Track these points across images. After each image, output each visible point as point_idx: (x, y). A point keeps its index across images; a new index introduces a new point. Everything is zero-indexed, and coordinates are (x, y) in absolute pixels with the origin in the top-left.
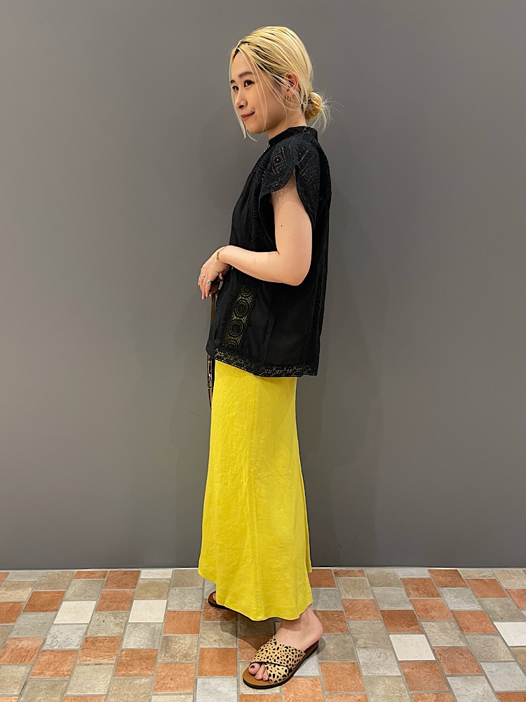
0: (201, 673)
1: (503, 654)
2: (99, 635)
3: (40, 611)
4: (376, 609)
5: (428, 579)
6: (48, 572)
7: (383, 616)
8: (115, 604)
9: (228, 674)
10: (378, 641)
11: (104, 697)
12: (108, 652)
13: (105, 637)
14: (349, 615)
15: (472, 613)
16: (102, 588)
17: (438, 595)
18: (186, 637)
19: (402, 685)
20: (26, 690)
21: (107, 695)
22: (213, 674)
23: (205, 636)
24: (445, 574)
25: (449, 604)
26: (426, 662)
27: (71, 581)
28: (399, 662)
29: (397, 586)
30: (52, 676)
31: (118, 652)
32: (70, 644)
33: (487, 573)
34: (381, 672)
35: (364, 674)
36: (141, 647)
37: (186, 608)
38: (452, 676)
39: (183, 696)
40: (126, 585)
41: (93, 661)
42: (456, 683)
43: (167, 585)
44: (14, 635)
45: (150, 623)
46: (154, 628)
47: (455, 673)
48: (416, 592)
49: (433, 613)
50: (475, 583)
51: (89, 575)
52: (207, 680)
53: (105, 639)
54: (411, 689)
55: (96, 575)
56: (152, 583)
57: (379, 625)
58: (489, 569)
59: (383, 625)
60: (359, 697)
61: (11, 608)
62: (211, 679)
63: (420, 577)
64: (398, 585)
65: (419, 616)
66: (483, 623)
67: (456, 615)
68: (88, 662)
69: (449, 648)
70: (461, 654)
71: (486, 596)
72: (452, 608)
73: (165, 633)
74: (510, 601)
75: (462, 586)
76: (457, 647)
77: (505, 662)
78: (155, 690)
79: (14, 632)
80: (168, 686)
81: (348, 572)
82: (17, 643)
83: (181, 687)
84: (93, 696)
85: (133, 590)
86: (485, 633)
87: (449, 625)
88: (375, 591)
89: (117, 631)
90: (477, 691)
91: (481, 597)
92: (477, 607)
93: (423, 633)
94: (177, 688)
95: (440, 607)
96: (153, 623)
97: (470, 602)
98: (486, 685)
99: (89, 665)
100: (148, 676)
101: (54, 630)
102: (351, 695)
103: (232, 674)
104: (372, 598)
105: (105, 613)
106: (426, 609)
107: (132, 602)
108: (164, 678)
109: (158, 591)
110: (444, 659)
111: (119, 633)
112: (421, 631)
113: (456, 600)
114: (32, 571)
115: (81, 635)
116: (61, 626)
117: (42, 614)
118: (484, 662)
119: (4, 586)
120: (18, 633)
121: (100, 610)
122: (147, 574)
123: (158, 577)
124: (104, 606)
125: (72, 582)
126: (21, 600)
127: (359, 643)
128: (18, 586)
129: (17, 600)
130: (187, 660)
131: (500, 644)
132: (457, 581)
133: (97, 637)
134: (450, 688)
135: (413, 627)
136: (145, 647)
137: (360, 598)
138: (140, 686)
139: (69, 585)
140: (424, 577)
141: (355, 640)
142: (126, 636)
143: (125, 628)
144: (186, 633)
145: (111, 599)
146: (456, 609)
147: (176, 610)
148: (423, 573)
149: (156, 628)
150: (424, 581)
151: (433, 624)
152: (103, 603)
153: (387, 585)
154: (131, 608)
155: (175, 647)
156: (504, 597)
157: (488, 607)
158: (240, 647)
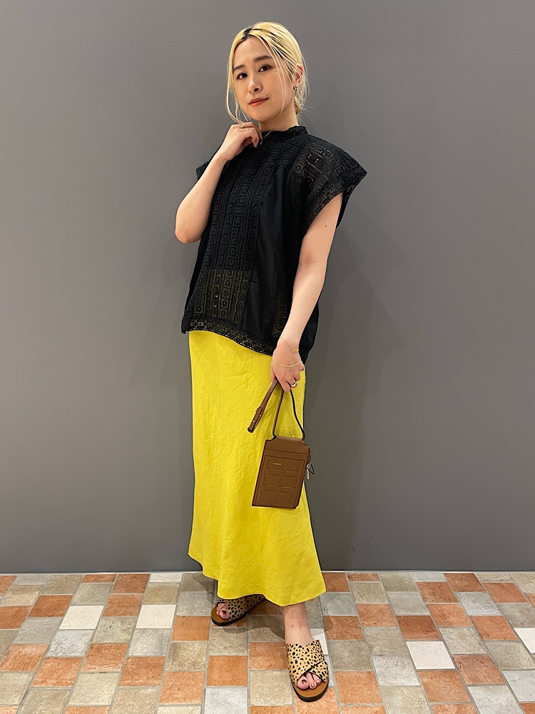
0: (209, 683)
1: (525, 661)
2: (105, 641)
3: (46, 616)
4: (392, 614)
5: (444, 583)
6: (56, 576)
7: (399, 622)
8: (123, 609)
9: (238, 684)
10: (395, 649)
11: (108, 707)
12: (114, 659)
13: (112, 644)
14: (364, 620)
15: (491, 618)
16: (110, 592)
17: (456, 600)
18: (194, 644)
19: (421, 696)
20: (27, 699)
21: (111, 706)
22: (223, 683)
23: (215, 643)
24: (461, 578)
25: (466, 609)
26: (445, 671)
27: (79, 585)
28: (417, 671)
29: (412, 590)
30: (55, 685)
31: (124, 660)
32: (75, 651)
33: (505, 577)
34: (399, 682)
35: (381, 683)
36: (148, 655)
37: (195, 613)
38: (473, 685)
39: (190, 708)
40: (135, 590)
41: (98, 669)
42: (477, 693)
43: (176, 590)
44: (18, 640)
45: (158, 629)
46: (162, 635)
47: (476, 682)
48: (432, 598)
49: (451, 619)
50: (493, 587)
51: (97, 579)
52: (216, 690)
53: (111, 645)
54: (431, 700)
55: (104, 579)
56: (161, 588)
57: (395, 631)
58: (507, 573)
59: (399, 631)
60: (377, 709)
61: (17, 612)
62: (220, 690)
63: (435, 581)
64: (414, 589)
65: (436, 622)
66: (502, 628)
67: (475, 622)
68: (92, 671)
69: (469, 655)
70: (482, 662)
71: (505, 601)
72: (470, 613)
73: (173, 639)
74: (530, 606)
75: (481, 591)
76: (479, 655)
77: (528, 670)
78: (161, 700)
79: (18, 638)
80: (176, 696)
81: (362, 575)
82: (20, 650)
83: (189, 698)
84: (96, 706)
85: (142, 594)
86: (505, 639)
87: (469, 631)
88: (390, 596)
89: (125, 636)
90: (499, 701)
91: (500, 602)
92: (496, 613)
93: (441, 640)
94: (185, 699)
95: (457, 613)
96: (161, 629)
97: (489, 607)
98: (510, 694)
99: (93, 673)
100: (154, 686)
101: (59, 635)
102: (367, 707)
103: (242, 684)
104: (387, 603)
105: (112, 618)
106: (444, 615)
107: (140, 606)
108: (170, 688)
109: (165, 595)
110: (465, 667)
111: (126, 640)
112: (439, 638)
113: (474, 605)
114: (40, 574)
115: (87, 641)
116: (66, 631)
117: (48, 619)
118: (506, 670)
119: (11, 590)
120: (21, 639)
121: (107, 616)
122: (156, 578)
123: (168, 581)
124: (112, 611)
125: (81, 586)
126: (27, 604)
127: (374, 650)
128: (24, 590)
129: (22, 605)
130: (195, 669)
131: (522, 651)
132: (474, 586)
133: (103, 644)
134: (471, 698)
135: (430, 634)
136: (152, 655)
137: (375, 603)
138: (146, 696)
139: (76, 589)
140: (440, 581)
141: (371, 648)
142: (132, 643)
143: (132, 635)
144: (195, 640)
145: (119, 603)
146: (475, 614)
147: (185, 615)
148: (438, 577)
149: (164, 635)
150: (440, 585)
151: (451, 630)
152: (111, 607)
153: (402, 589)
154: (139, 612)
155: (183, 654)
156: (524, 602)
157: (508, 612)
158: (250, 655)
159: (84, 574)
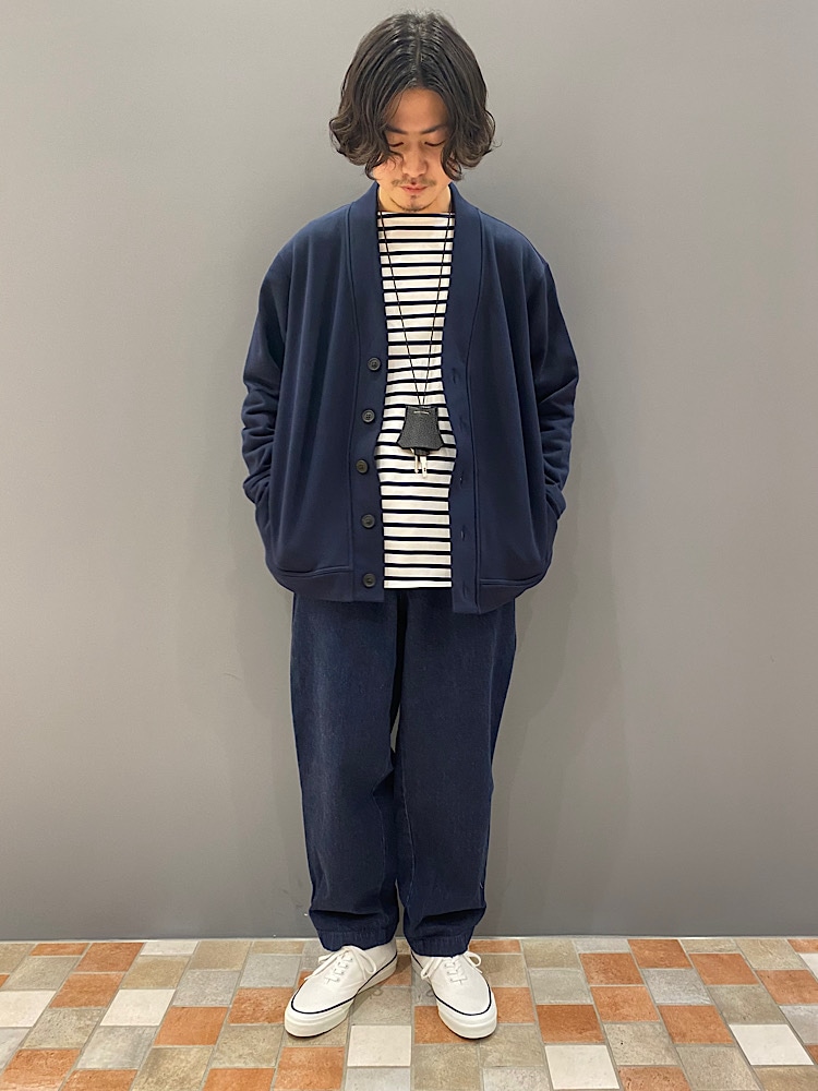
1: (740, 1078)
2: (42, 1046)
4: (530, 1002)
5: (626, 954)
7: (539, 1015)
8: (86, 996)
10: (523, 1057)
12: (50, 1074)
13: (53, 1049)
15: (693, 1009)
16: (72, 969)
17: (639, 981)
18: (191, 1049)
23: (225, 1049)
24: (655, 947)
25: (655, 994)
27: (22, 960)
29: (571, 966)
31: (67, 1075)
33: (727, 944)
36: (110, 1067)
37: (204, 1002)
40: (113, 966)
43: (182, 966)
45: (135, 1027)
46: (140, 1036)
48: (602, 977)
49: (625, 1011)
50: (705, 961)
51: (56, 950)
53: (50, 1053)
55: (67, 950)
56: (157, 963)
57: (531, 1029)
58: (731, 938)
59: (537, 1029)
63: (613, 951)
64: (574, 964)
65: (601, 1014)
66: (710, 1026)
67: (665, 1013)
69: (646, 1067)
70: (665, 1078)
71: (722, 982)
72: (660, 1000)
73: (158, 1042)
74: (760, 990)
75: (682, 966)
76: (661, 1068)
81: (492, 943)
85: (123, 973)
86: (711, 1042)
87: (652, 1028)
88: (532, 975)
89: (78, 1038)
91: (713, 983)
92: (707, 1002)
93: (604, 1043)
95: (639, 1000)
96: (142, 1027)
97: (693, 992)
104: (525, 985)
105: (65, 1010)
106: (615, 1004)
107: (116, 992)
109: (164, 974)
110: (635, 1086)
111: (78, 1044)
112: (601, 1039)
113: (667, 989)
115: (13, 1046)
121: (58, 1006)
122: (153, 948)
123: (171, 952)
124: (66, 999)
125: (26, 961)
127: (489, 1059)
131: (737, 1062)
132: (675, 957)
133: (38, 1050)
135: (588, 1033)
136: (116, 1067)
139: (18, 966)
140: (621, 951)
141: (483, 1055)
142: (89, 1048)
143: (91, 1035)
144: (194, 1044)
145: (82, 987)
146: (668, 1002)
147: (187, 1005)
148: (619, 945)
149: (145, 1036)
150: (617, 958)
151: (623, 1027)
152: (66, 994)
153: (555, 965)
154: (111, 1002)
155: (168, 1066)
156: (751, 983)
157: (723, 1000)
158: (279, 1066)
159: (37, 943)
